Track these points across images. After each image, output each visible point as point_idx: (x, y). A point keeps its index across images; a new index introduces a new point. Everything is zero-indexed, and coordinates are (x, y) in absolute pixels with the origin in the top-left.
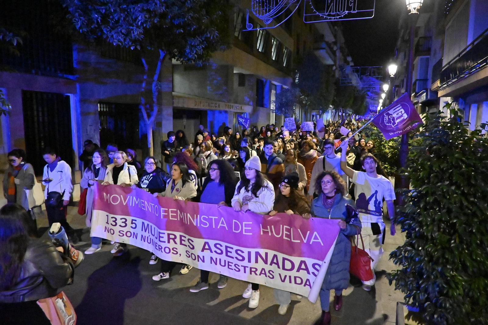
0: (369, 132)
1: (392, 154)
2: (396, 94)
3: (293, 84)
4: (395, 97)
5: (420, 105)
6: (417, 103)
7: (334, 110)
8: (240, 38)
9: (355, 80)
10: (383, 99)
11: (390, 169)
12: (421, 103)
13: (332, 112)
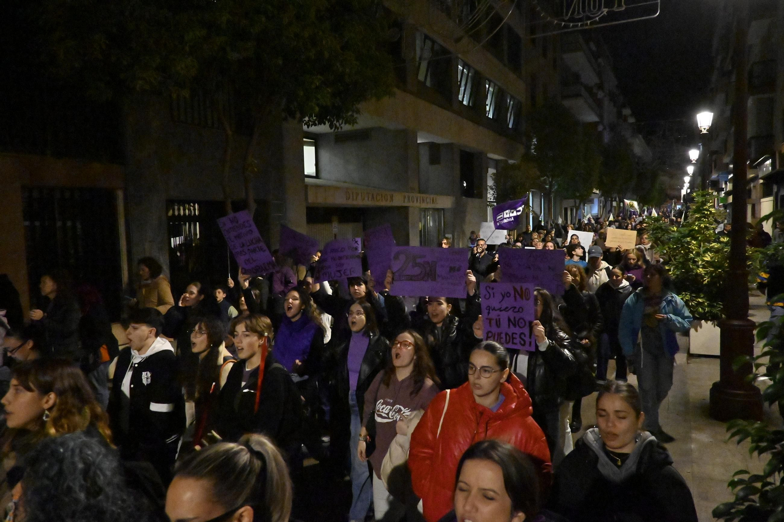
0: (664, 235)
1: (712, 277)
2: (713, 165)
3: (527, 157)
4: (711, 172)
5: (761, 181)
6: (755, 179)
7: (602, 199)
8: (428, 84)
9: (638, 147)
10: (691, 175)
11: (709, 306)
12: (761, 178)
13: (600, 202)
